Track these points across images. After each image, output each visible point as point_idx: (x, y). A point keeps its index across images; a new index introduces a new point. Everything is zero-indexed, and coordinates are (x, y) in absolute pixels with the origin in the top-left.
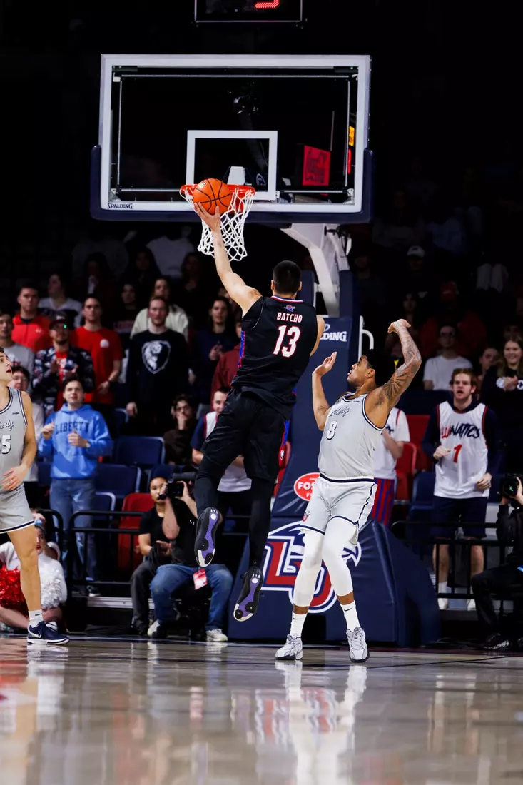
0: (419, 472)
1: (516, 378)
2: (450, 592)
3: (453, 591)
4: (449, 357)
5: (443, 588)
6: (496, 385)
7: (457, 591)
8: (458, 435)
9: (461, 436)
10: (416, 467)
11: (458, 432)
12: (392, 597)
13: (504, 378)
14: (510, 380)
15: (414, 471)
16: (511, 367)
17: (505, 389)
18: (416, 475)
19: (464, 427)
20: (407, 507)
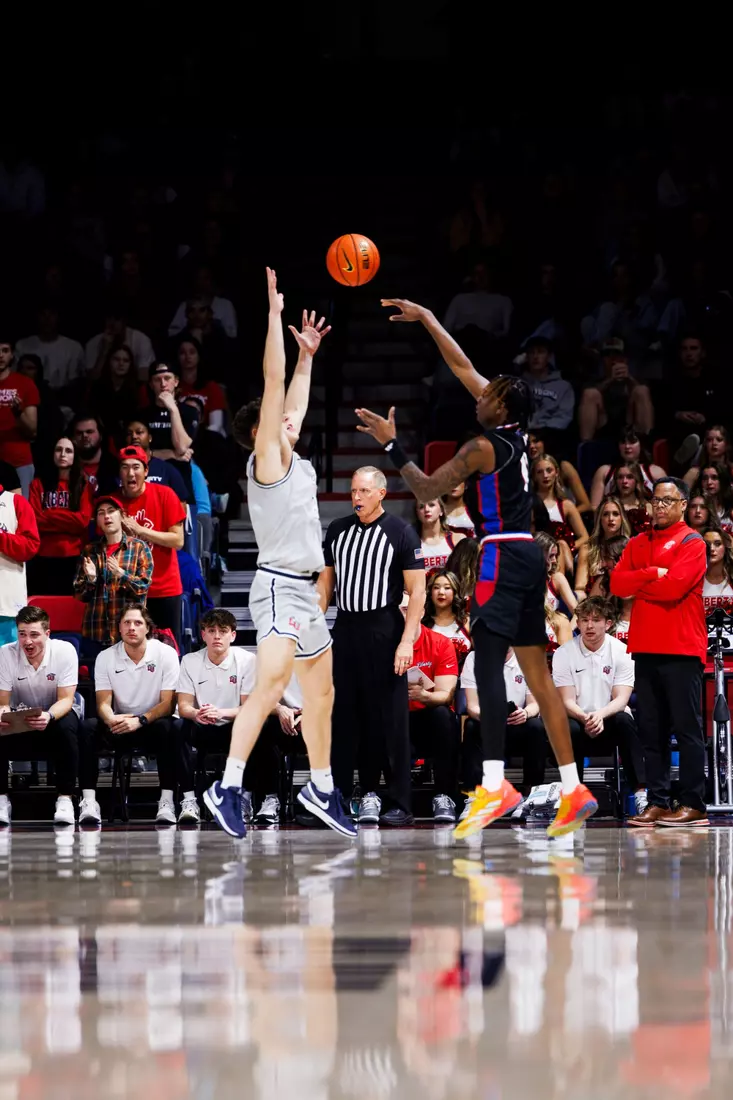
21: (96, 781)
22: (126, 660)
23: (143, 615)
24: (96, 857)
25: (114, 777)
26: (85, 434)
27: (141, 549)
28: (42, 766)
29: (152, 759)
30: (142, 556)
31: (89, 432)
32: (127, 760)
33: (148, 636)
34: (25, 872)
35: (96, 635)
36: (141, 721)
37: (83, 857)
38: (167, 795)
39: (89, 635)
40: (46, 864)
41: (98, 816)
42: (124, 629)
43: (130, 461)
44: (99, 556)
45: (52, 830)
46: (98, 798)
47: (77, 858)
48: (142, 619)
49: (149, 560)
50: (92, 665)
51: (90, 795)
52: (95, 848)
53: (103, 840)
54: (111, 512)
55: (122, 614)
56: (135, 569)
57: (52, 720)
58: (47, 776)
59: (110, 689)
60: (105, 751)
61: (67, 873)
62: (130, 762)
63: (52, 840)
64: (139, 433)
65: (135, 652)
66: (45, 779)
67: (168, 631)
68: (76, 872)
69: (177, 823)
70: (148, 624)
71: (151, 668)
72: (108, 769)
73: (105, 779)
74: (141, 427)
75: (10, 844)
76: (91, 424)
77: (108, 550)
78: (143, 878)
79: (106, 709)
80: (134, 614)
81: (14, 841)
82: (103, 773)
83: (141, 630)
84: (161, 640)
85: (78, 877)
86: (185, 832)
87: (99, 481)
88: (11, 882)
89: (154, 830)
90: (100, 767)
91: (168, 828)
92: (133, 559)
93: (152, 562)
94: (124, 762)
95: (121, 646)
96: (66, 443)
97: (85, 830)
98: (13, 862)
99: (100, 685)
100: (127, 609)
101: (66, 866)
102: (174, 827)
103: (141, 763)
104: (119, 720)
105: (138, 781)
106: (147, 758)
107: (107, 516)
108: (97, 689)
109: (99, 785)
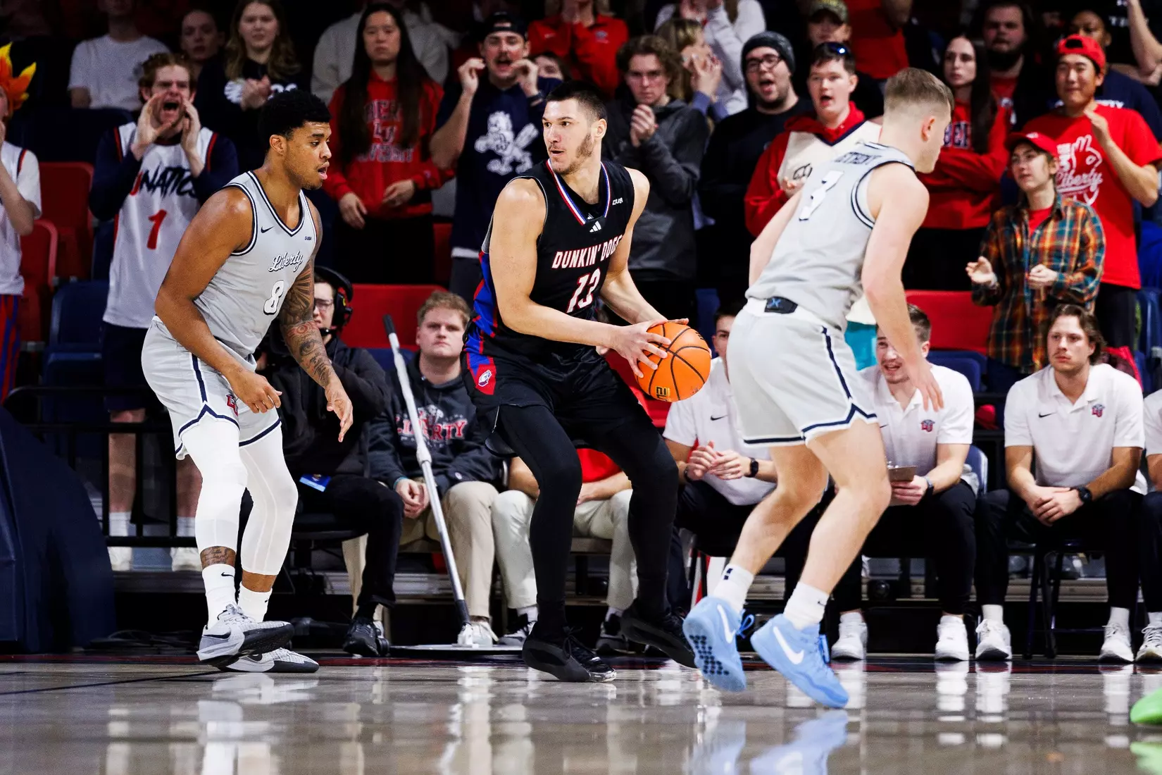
0: (64, 282)
1: (266, 80)
2: (134, 534)
3: (139, 530)
4: (122, 37)
5: (120, 524)
6: (225, 97)
7: (147, 531)
8: (158, 190)
9: (164, 192)
10: (58, 272)
11: (158, 184)
12: (11, 549)
13: (241, 81)
14: (255, 85)
15: (54, 280)
16: (253, 56)
17: (243, 105)
18: (56, 288)
19: (169, 175)
20: (39, 357)
21: (1004, 592)
22: (1056, 397)
23: (1082, 324)
24: (1002, 714)
25: (1034, 586)
26: (1003, 29)
27: (1085, 219)
28: (917, 567)
29: (1096, 557)
30: (1088, 230)
31: (1010, 25)
32: (1054, 559)
33: (1093, 359)
34: (888, 736)
35: (1010, 355)
36: (1081, 497)
37: (980, 713)
38: (1119, 616)
39: (999, 354)
40: (921, 723)
41: (1005, 648)
42: (1052, 346)
43: (1072, 58)
44: (1016, 228)
45: (932, 670)
46: (1007, 620)
47: (972, 715)
48: (1079, 331)
49: (1100, 237)
50: (1000, 404)
51: (993, 615)
52: (1001, 700)
53: (1014, 687)
54: (1030, 158)
55: (1049, 323)
56: (1076, 252)
57: (930, 490)
58: (926, 584)
59: (1029, 443)
60: (1018, 544)
61: (956, 739)
62: (1060, 563)
63: (932, 686)
64: (1088, 30)
65: (1071, 383)
66: (922, 587)
67: (1123, 352)
68: (970, 736)
69: (1134, 663)
70: (1091, 339)
71: (1098, 412)
72: (1023, 573)
73: (1019, 589)
74: (1092, 19)
75: (865, 690)
76: (1011, 14)
77: (1031, 218)
78: (1078, 749)
79: (1022, 475)
80: (1068, 324)
81: (871, 686)
82: (1015, 579)
83: (1079, 350)
84: (1114, 365)
85: (973, 747)
86: (1148, 677)
87: (1017, 107)
88: (863, 751)
89: (1097, 672)
90: (1010, 570)
91: (1119, 669)
92: (1072, 235)
93: (1104, 240)
94: (1050, 563)
95: (1050, 373)
96: (963, 46)
97: (986, 669)
98: (869, 719)
99: (1013, 438)
100: (1058, 314)
101: (951, 728)
102: (1129, 669)
103: (1077, 563)
104: (1045, 498)
105: (1072, 593)
106: (1087, 556)
107: (1023, 165)
108: (1007, 444)
109: (1008, 599)
